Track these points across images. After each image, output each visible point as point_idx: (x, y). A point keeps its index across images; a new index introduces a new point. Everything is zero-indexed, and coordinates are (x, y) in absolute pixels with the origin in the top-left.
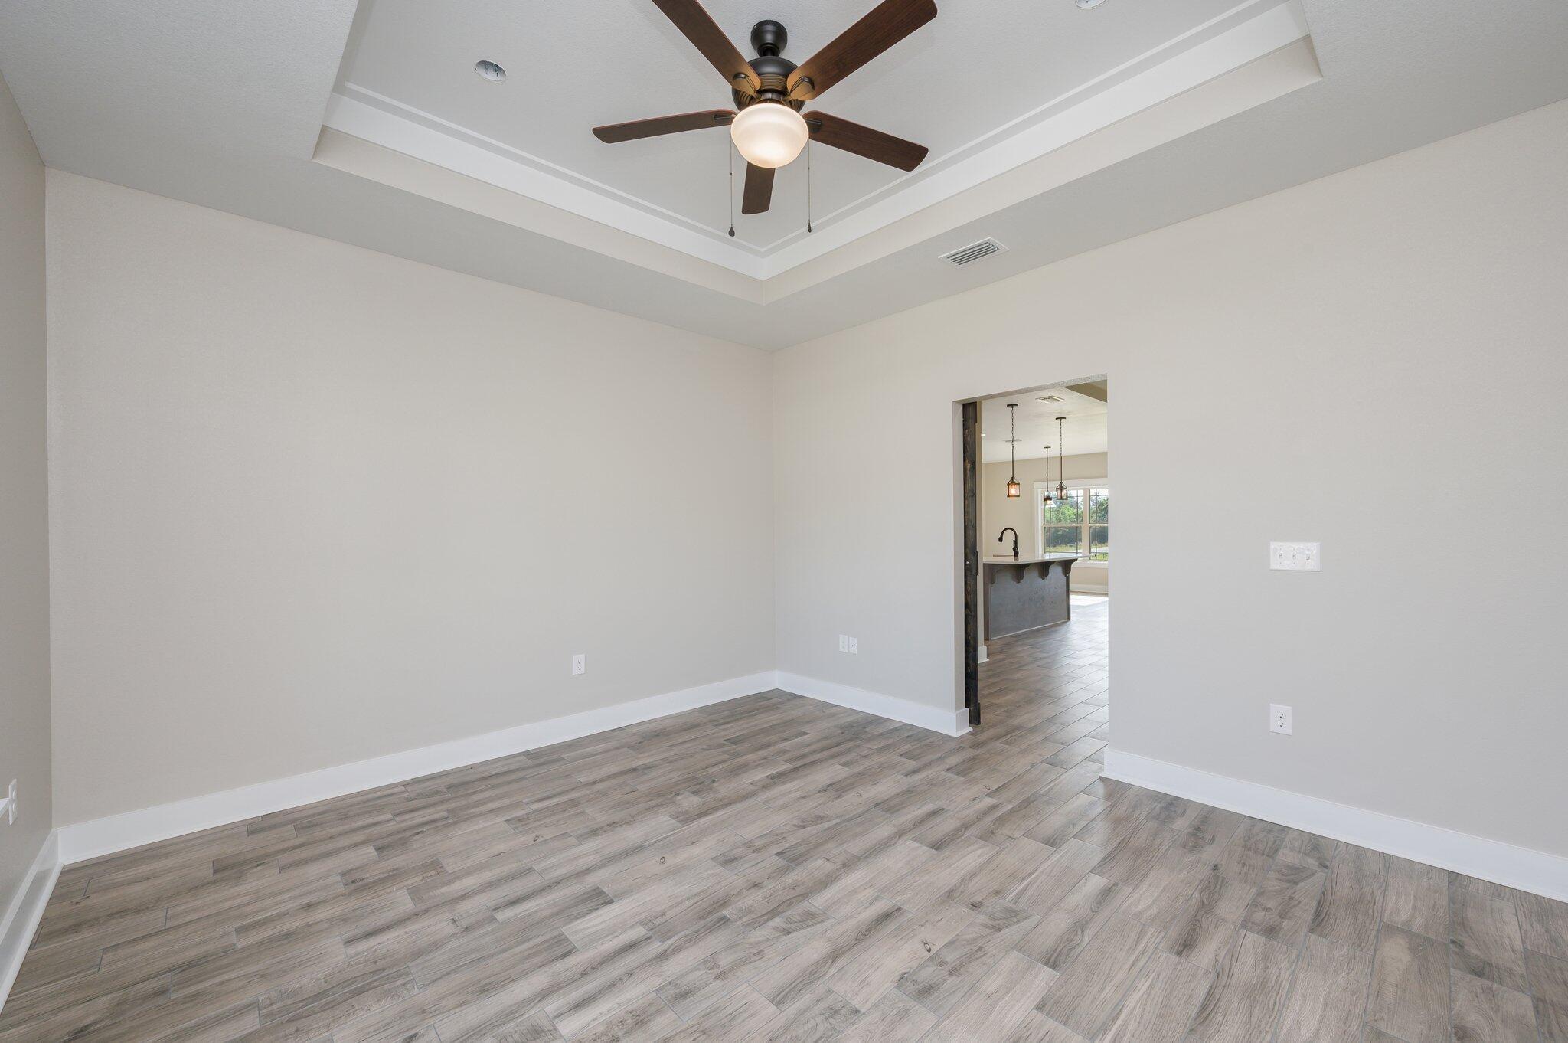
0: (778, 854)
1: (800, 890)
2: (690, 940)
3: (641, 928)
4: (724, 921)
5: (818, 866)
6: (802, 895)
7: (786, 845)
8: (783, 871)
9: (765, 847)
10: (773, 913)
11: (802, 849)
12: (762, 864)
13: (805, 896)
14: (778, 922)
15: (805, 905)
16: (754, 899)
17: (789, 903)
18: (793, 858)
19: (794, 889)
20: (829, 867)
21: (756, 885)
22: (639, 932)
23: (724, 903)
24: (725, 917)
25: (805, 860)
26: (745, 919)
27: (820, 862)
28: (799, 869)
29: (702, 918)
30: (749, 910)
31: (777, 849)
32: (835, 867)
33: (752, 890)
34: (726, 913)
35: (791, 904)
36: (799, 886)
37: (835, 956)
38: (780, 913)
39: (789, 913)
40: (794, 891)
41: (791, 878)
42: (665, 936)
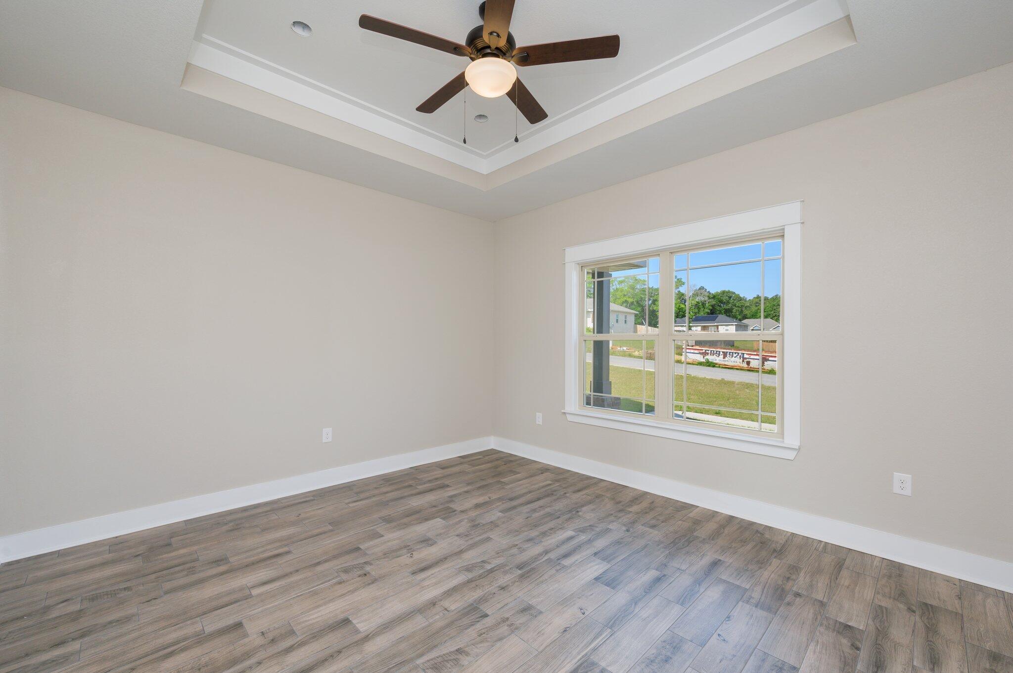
0: (486, 616)
1: (473, 584)
2: (535, 558)
3: (566, 564)
4: (520, 567)
5: (455, 605)
6: (472, 581)
7: (479, 626)
8: (483, 600)
9: (497, 625)
10: (491, 571)
11: (466, 621)
12: (499, 606)
13: (470, 581)
14: (489, 567)
15: (470, 576)
16: (503, 580)
17: (481, 577)
18: (474, 612)
19: (477, 586)
20: (446, 603)
21: (503, 588)
22: (567, 562)
23: (522, 577)
24: (520, 569)
25: (464, 608)
26: (507, 568)
27: (453, 608)
28: (471, 600)
29: (533, 569)
30: (505, 573)
31: (488, 622)
32: (442, 603)
33: (505, 585)
34: (520, 572)
35: (480, 576)
36: (473, 587)
37: (461, 552)
38: (487, 571)
39: (481, 572)
40: (477, 584)
41: (477, 594)
42: (550, 561)
